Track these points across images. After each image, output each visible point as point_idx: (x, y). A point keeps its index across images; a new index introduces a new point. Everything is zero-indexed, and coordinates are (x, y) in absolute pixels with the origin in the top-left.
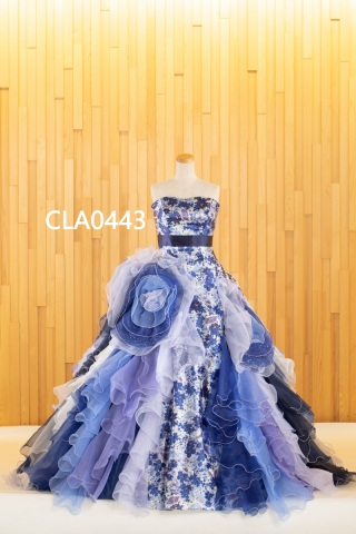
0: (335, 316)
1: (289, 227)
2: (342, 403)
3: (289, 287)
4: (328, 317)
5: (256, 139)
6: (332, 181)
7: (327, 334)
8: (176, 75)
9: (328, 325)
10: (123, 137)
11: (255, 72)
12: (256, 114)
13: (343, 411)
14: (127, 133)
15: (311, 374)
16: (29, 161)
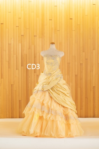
0: (94, 87)
1: (81, 62)
2: (96, 111)
3: (81, 79)
4: (92, 87)
5: (72, 38)
6: (93, 50)
7: (92, 92)
8: (50, 20)
9: (92, 89)
10: (35, 37)
11: (72, 19)
12: (72, 31)
13: (96, 114)
14: (36, 36)
15: (87, 103)
16: (9, 44)
